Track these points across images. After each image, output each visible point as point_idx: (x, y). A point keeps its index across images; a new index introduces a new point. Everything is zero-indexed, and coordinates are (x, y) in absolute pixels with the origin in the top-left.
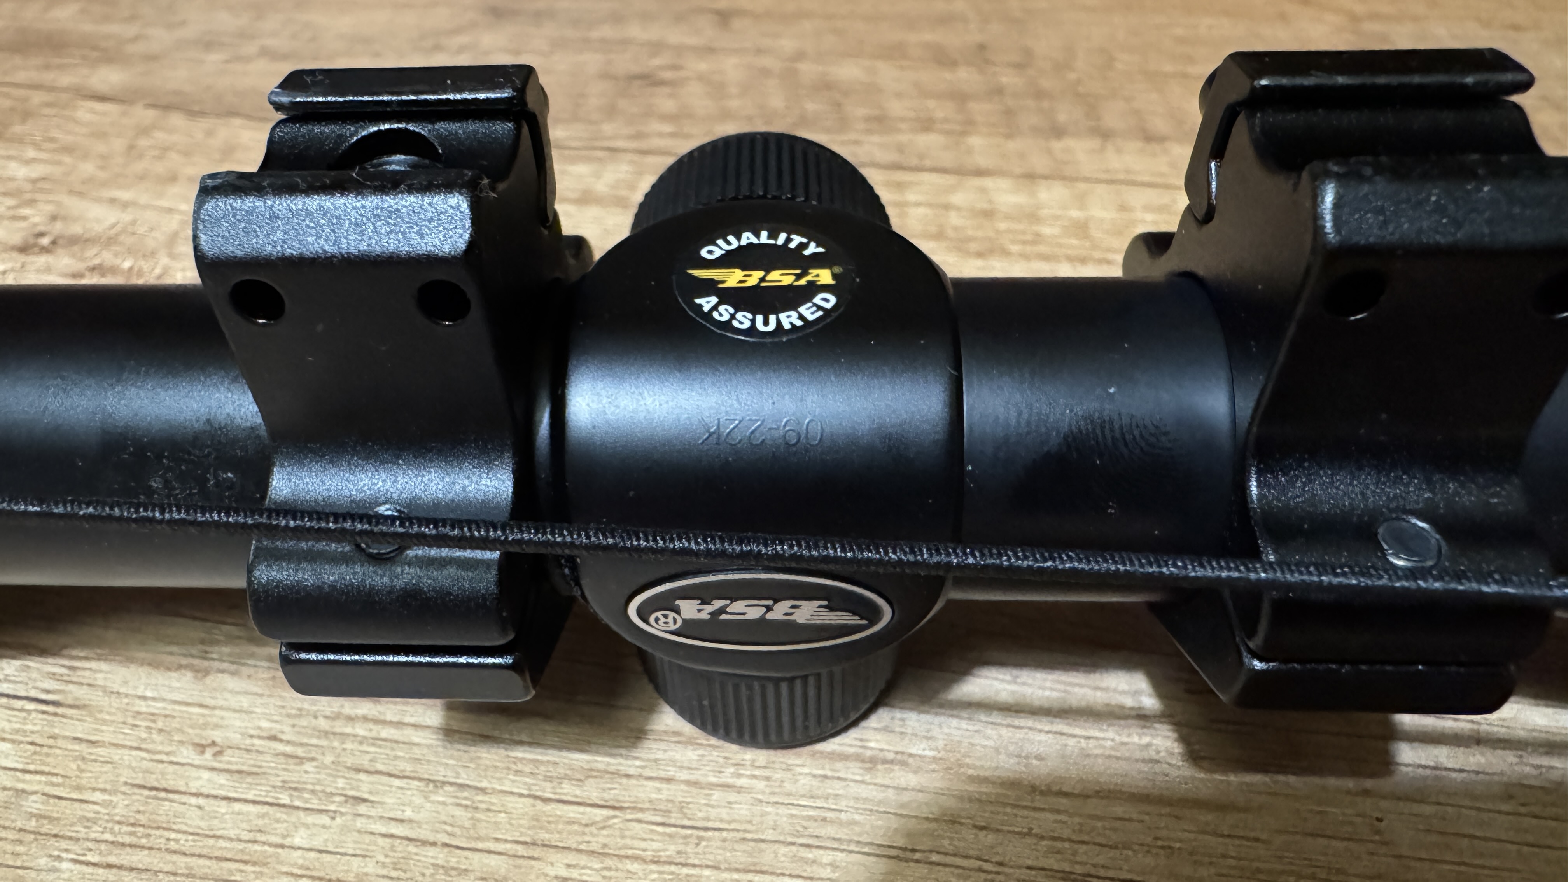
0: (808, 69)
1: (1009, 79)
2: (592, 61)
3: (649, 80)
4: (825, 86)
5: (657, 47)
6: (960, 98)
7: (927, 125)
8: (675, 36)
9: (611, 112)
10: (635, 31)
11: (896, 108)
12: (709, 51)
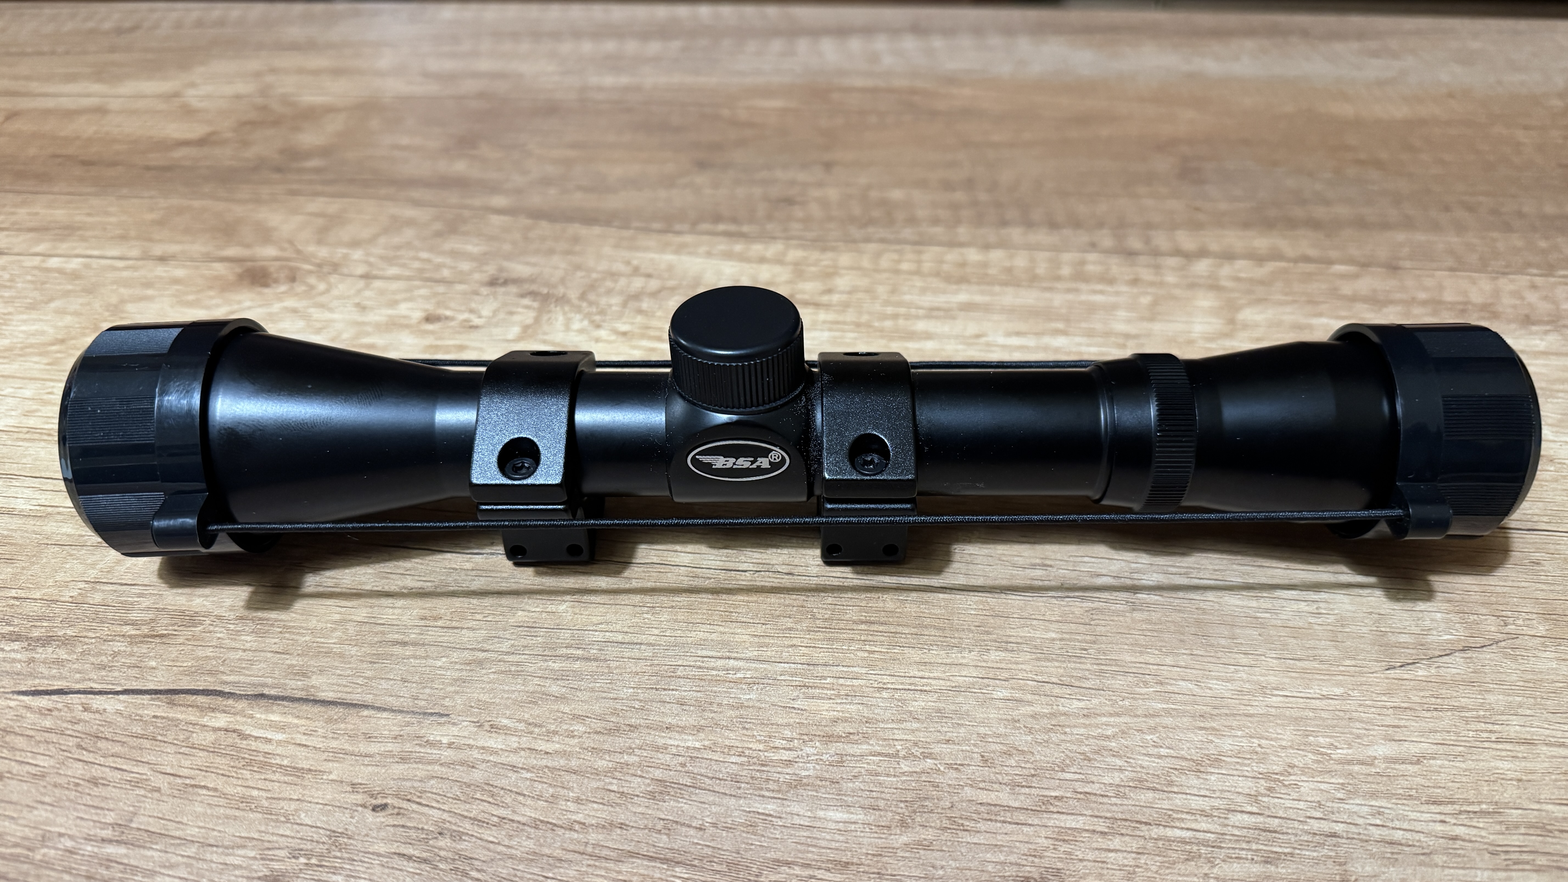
0: (874, 194)
1: (983, 197)
2: (758, 191)
3: (789, 201)
4: (884, 203)
5: (792, 183)
6: (955, 207)
7: (936, 221)
8: (802, 176)
9: (770, 218)
10: (779, 174)
11: (921, 213)
12: (820, 185)
